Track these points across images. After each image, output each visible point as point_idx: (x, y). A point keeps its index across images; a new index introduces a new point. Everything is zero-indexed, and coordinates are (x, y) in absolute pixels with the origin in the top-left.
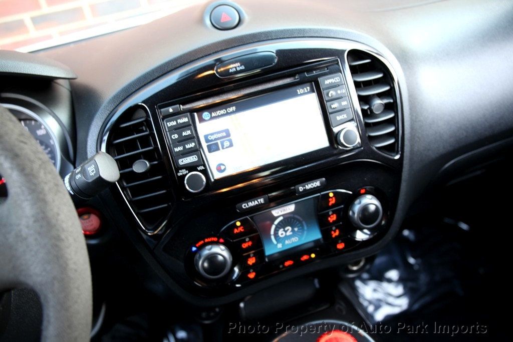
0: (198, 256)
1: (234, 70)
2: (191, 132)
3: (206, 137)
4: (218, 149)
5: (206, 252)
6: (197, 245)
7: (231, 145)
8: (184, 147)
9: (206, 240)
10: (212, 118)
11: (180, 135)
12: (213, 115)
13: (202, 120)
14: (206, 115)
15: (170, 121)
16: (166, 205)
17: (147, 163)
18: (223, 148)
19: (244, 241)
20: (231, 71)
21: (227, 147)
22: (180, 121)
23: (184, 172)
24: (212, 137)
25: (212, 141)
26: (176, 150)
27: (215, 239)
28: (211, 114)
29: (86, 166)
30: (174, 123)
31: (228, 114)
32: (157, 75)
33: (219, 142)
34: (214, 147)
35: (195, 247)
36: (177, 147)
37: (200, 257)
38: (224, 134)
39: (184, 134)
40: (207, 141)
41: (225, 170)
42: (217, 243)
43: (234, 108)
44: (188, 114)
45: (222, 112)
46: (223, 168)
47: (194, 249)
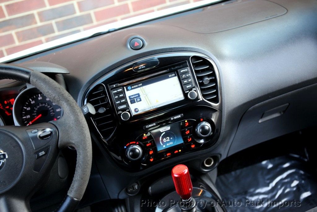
0: (127, 150)
1: (141, 68)
2: (123, 95)
3: (129, 97)
4: (135, 102)
5: (131, 148)
6: (126, 145)
7: (141, 100)
8: (120, 102)
9: (131, 143)
10: (132, 89)
11: (119, 96)
12: (133, 87)
13: (127, 90)
14: (129, 88)
15: (114, 91)
16: (113, 127)
17: (105, 109)
18: (137, 102)
19: (148, 143)
20: (139, 68)
21: (139, 101)
22: (119, 90)
23: (121, 112)
24: (132, 97)
25: (132, 98)
26: (117, 103)
27: (134, 142)
28: (131, 87)
29: (83, 108)
30: (116, 91)
31: (139, 87)
32: (107, 71)
33: (135, 99)
34: (133, 101)
35: (126, 146)
36: (117, 101)
37: (128, 150)
38: (137, 96)
39: (120, 96)
40: (130, 99)
41: (138, 111)
42: (136, 144)
43: (141, 84)
44: (122, 87)
45: (136, 86)
46: (137, 110)
47: (125, 147)
